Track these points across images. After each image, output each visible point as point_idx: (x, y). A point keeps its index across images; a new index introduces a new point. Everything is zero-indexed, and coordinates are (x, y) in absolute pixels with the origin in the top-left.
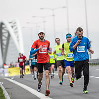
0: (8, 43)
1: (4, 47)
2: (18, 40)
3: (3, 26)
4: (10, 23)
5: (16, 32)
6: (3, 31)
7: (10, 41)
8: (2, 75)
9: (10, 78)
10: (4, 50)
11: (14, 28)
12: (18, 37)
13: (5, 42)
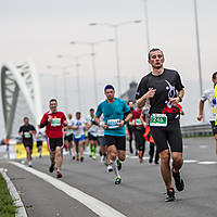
1: (9, 108)
2: (33, 97)
3: (7, 73)
4: (19, 67)
5: (29, 84)
6: (7, 81)
7: (20, 98)
8: (6, 156)
9: (20, 161)
10: (9, 114)
11: (26, 76)
12: (32, 92)
13: (10, 101)
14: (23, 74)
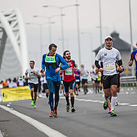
2: (19, 44)
4: (6, 16)
5: (16, 31)
12: (19, 39)
14: (10, 22)
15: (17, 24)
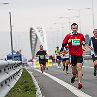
0: (36, 43)
1: (33, 46)
2: (44, 41)
3: (33, 31)
4: (37, 28)
5: (42, 35)
6: (32, 34)
7: (38, 42)
8: (32, 66)
9: (38, 69)
10: (33, 49)
11: (41, 32)
12: (43, 39)
13: (34, 43)
14: (39, 31)
15: (42, 32)
